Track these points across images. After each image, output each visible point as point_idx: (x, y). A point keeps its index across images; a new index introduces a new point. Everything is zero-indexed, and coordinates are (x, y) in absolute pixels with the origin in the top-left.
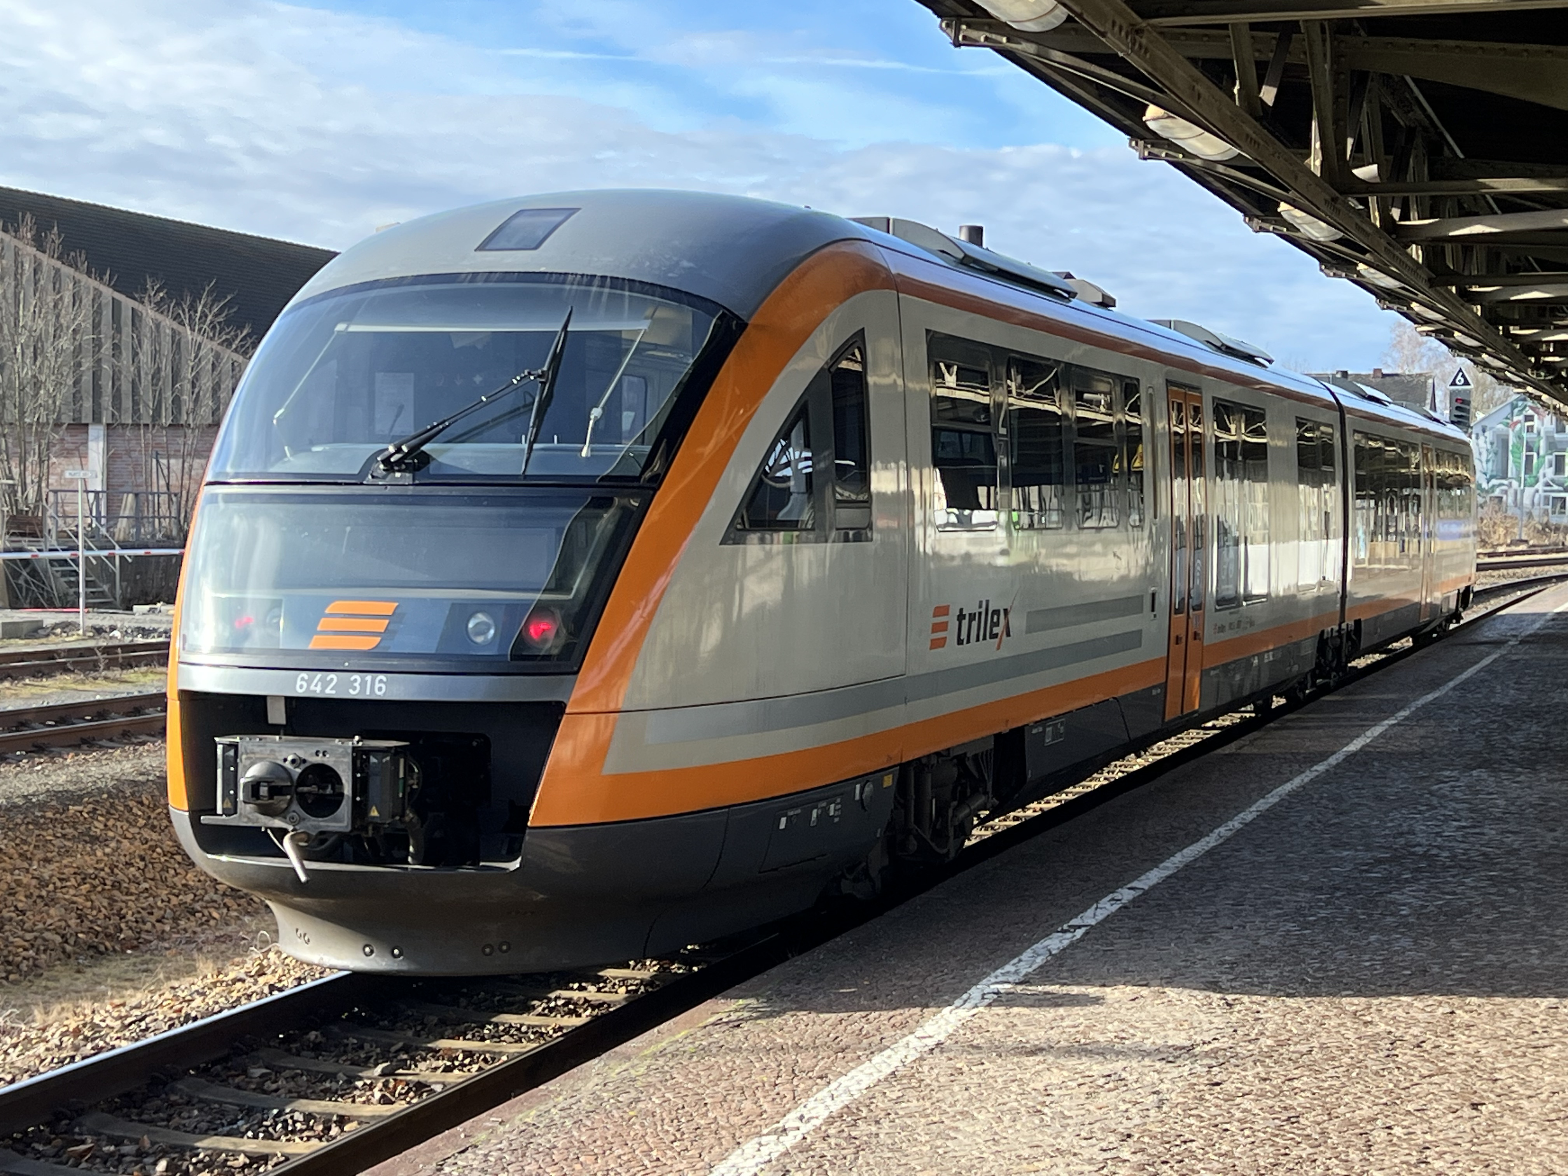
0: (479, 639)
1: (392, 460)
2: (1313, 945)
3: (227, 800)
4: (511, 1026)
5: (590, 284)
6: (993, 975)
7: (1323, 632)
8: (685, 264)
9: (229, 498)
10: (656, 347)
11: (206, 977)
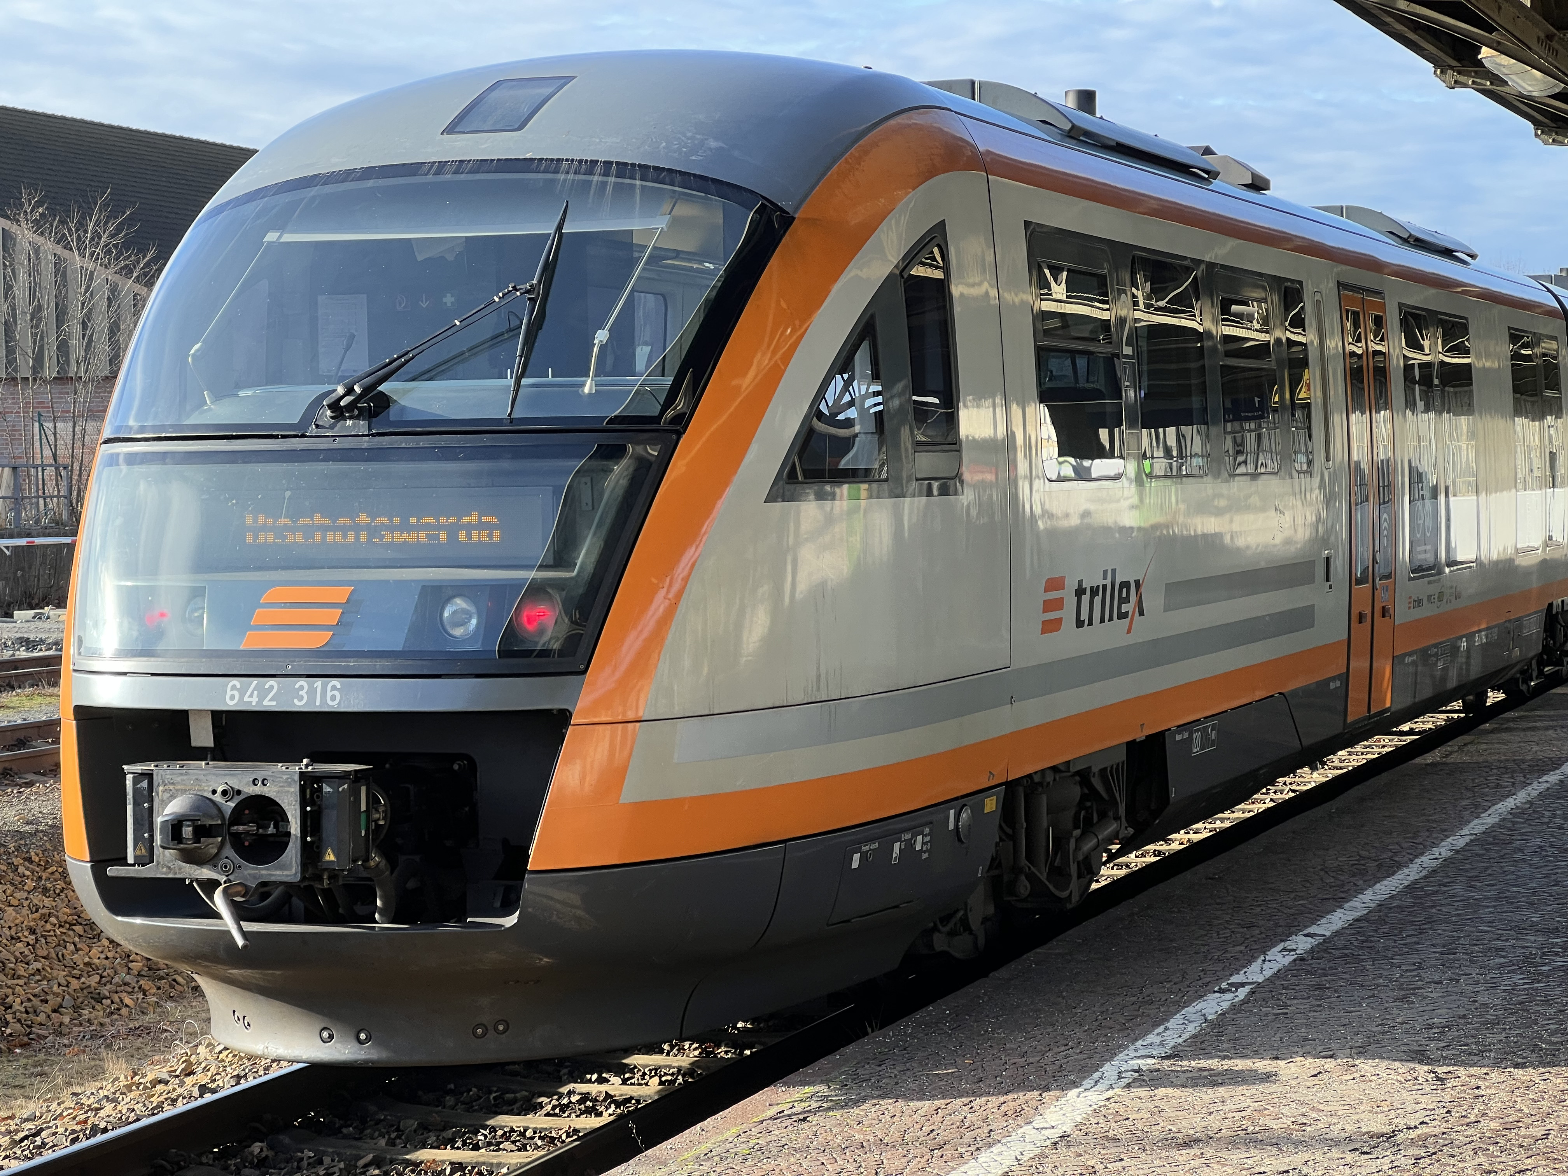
0: (458, 632)
1: (342, 403)
2: (1547, 1002)
3: (140, 845)
4: (512, 1130)
5: (590, 172)
6: (1132, 1047)
7: (1551, 605)
8: (713, 144)
9: (132, 459)
10: (677, 254)
11: (117, 1079)
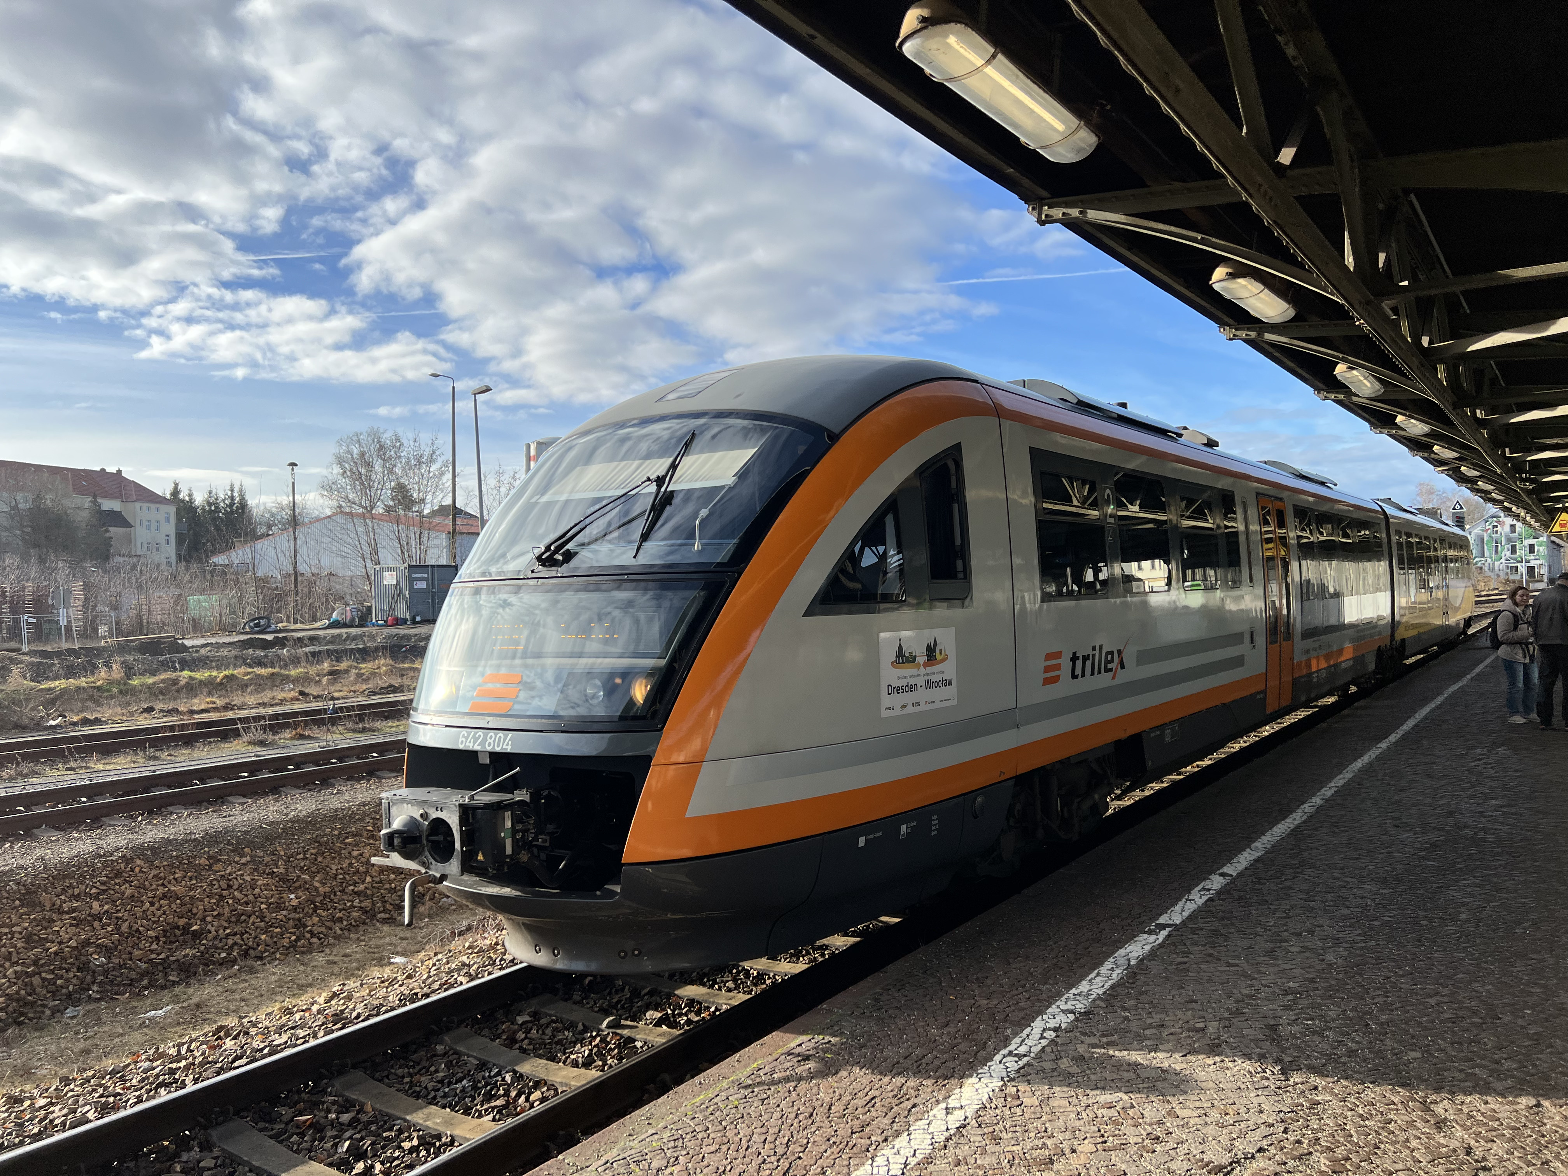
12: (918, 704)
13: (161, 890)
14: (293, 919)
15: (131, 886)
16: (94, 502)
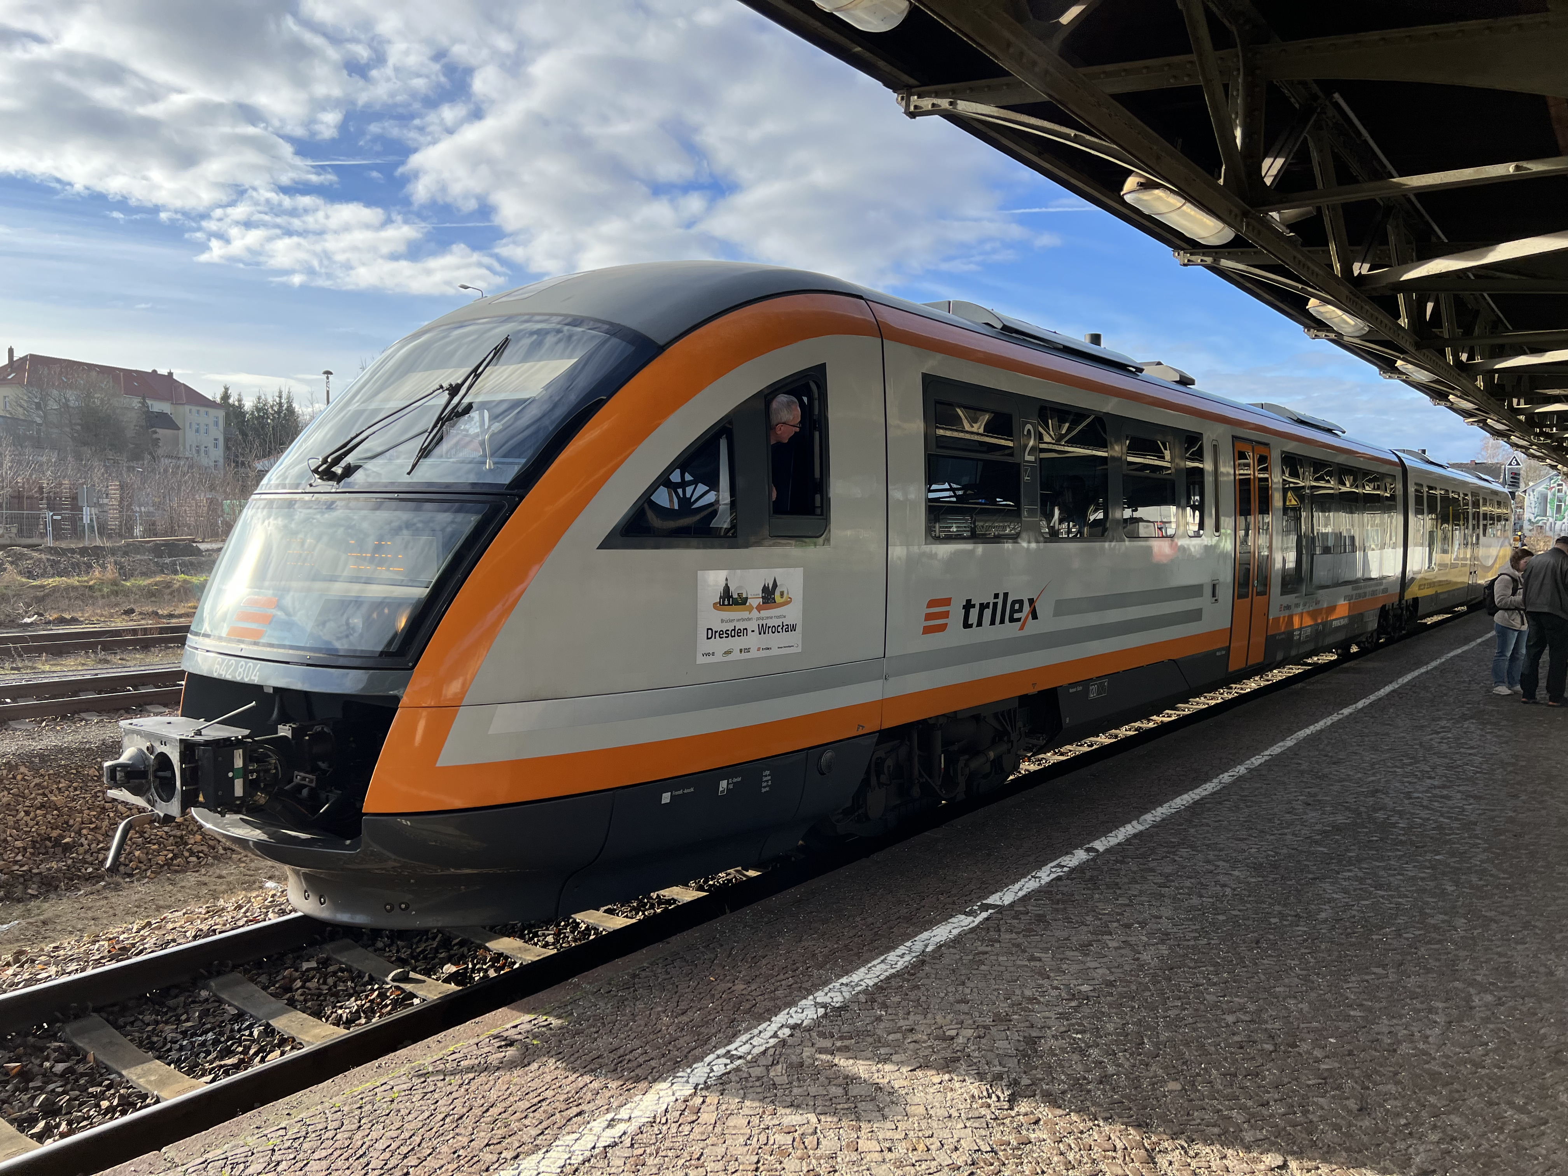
12: (748, 650)
13: (40, 799)
14: (175, 836)
15: (9, 793)
16: (144, 403)
